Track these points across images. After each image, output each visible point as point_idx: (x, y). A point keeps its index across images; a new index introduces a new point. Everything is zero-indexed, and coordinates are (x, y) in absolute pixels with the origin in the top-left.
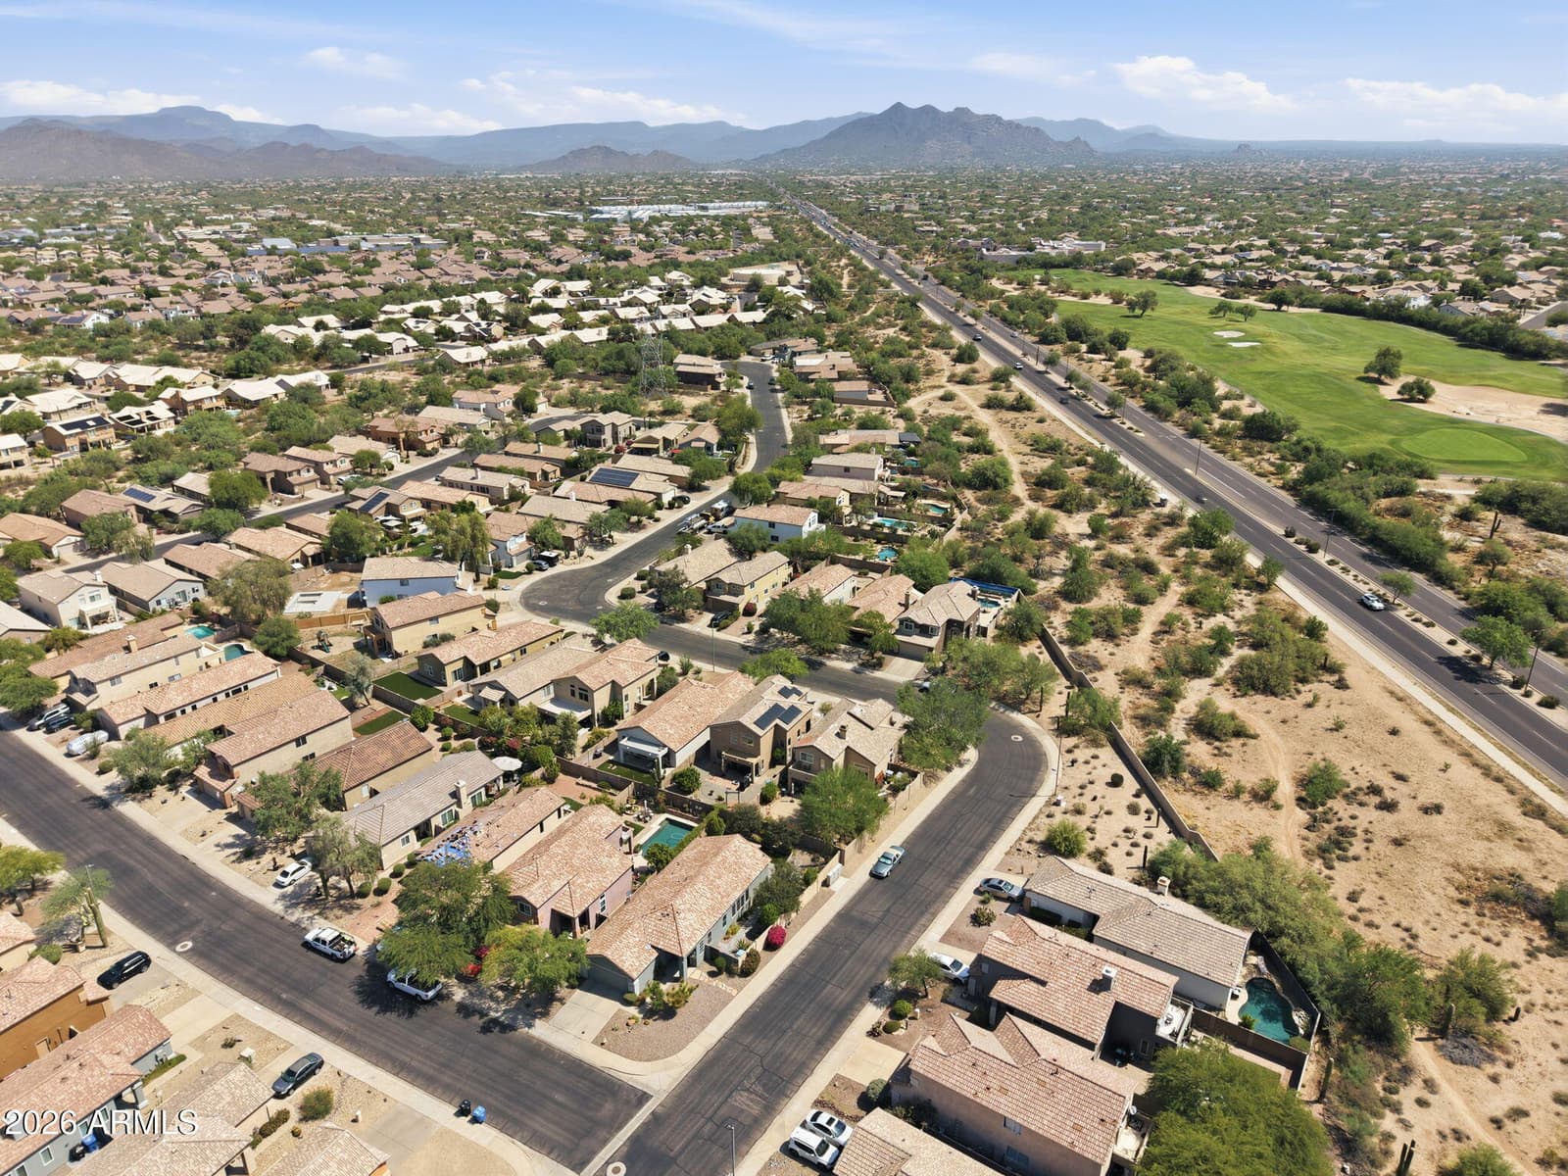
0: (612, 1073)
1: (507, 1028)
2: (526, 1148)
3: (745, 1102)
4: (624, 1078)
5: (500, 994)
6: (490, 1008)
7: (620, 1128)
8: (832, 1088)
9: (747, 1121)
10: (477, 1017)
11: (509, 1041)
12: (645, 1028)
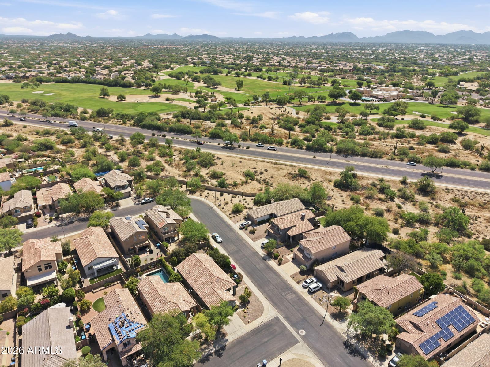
0: (262, 323)
1: (223, 348)
2: (283, 354)
3: (290, 297)
4: (266, 321)
5: (204, 346)
6: (208, 352)
7: (286, 327)
8: (294, 278)
9: (297, 298)
10: (211, 357)
11: (229, 349)
12: (250, 309)
